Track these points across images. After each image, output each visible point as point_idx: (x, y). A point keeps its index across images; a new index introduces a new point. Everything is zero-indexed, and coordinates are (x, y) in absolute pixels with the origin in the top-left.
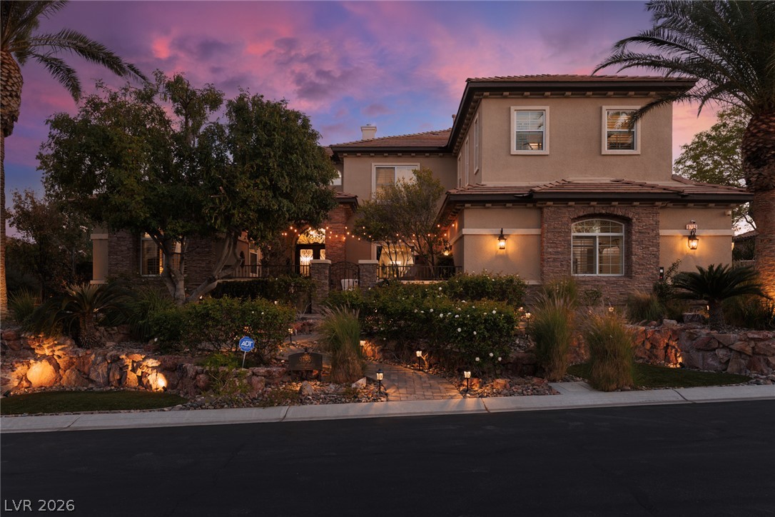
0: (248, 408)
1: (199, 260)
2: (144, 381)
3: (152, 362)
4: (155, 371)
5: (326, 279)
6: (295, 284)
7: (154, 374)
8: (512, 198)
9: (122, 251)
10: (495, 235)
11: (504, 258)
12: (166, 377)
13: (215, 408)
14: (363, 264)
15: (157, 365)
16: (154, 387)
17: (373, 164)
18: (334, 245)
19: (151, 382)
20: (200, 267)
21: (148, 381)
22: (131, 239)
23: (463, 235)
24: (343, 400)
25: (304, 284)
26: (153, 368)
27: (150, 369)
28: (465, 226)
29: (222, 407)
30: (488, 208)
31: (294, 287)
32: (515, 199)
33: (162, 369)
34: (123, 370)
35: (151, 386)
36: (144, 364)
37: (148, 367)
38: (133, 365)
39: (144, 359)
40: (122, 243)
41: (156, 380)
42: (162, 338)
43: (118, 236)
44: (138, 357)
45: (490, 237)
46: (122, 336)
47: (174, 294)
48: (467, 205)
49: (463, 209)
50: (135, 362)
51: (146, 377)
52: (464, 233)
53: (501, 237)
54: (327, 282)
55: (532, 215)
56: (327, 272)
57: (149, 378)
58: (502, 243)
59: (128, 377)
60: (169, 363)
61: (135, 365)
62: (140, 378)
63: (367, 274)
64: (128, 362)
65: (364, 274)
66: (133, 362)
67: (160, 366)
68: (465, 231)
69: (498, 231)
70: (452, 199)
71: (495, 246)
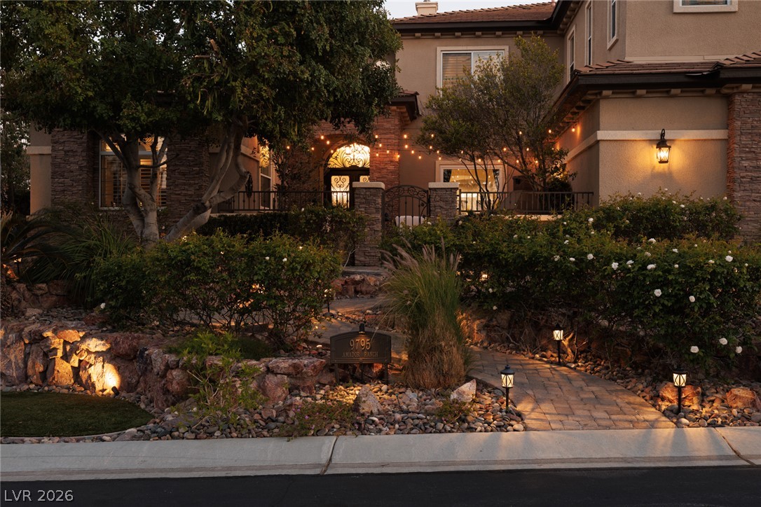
0: (259, 440)
1: (185, 184)
2: (83, 375)
3: (95, 345)
4: (101, 359)
5: (377, 212)
6: (332, 217)
7: (99, 365)
8: (682, 79)
9: (72, 172)
10: (651, 141)
11: (667, 177)
12: (118, 369)
13: (196, 438)
14: (435, 189)
15: (104, 349)
16: (99, 387)
17: (439, 49)
18: (382, 166)
19: (94, 379)
20: (185, 195)
21: (89, 377)
22: (84, 154)
23: (598, 142)
25: (345, 217)
26: (98, 354)
27: (93, 356)
28: (601, 126)
29: (210, 435)
30: (640, 97)
31: (331, 222)
32: (686, 80)
33: (113, 357)
34: (48, 355)
35: (93, 385)
36: (84, 346)
37: (89, 352)
38: (64, 348)
39: (83, 339)
40: (72, 159)
41: (102, 375)
42: (113, 303)
43: (66, 148)
44: (73, 335)
45: (644, 144)
46: (54, 298)
47: (142, 233)
48: (605, 93)
49: (598, 101)
50: (68, 343)
51: (85, 369)
52: (599, 138)
53: (662, 143)
54: (379, 216)
55: (714, 108)
56: (380, 201)
57: (91, 370)
58: (664, 154)
59: (57, 368)
60: (124, 347)
61: (68, 348)
62: (76, 371)
63: (442, 204)
64: (57, 343)
65: (438, 204)
66: (66, 343)
67: (109, 350)
68: (601, 135)
69: (656, 135)
70: (582, 82)
71: (652, 158)
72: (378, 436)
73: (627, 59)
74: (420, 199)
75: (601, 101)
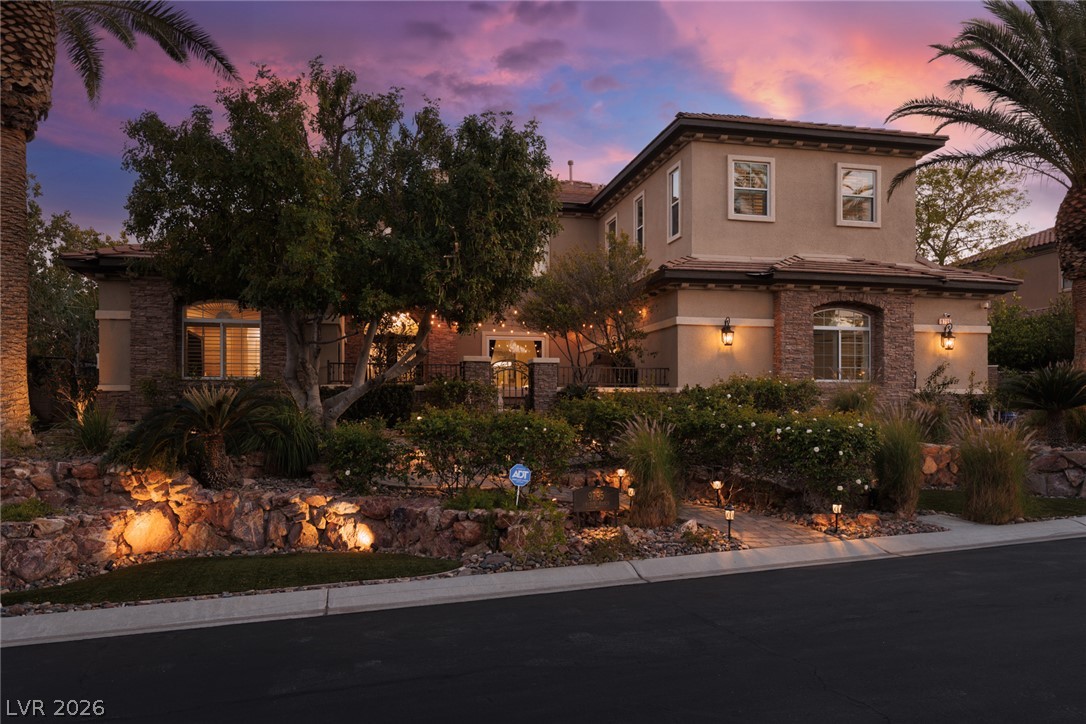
2: (333, 536)
3: (344, 507)
4: (353, 520)
7: (350, 527)
8: (744, 277)
9: (156, 339)
10: (717, 326)
11: (728, 357)
12: (372, 529)
14: (539, 364)
15: (354, 511)
16: (351, 545)
19: (345, 538)
21: (340, 537)
22: (170, 321)
23: (676, 326)
24: (695, 549)
26: (347, 516)
27: (342, 518)
28: (679, 312)
29: (533, 567)
30: (710, 289)
32: (747, 278)
33: (364, 516)
34: (293, 521)
35: (345, 544)
36: (331, 510)
37: (336, 514)
38: (311, 513)
39: (330, 504)
40: (155, 326)
41: (354, 534)
42: (357, 470)
43: (148, 315)
44: (320, 501)
45: (712, 329)
46: (253, 469)
47: (306, 406)
48: (684, 285)
49: (676, 291)
50: (315, 507)
51: (335, 530)
52: (678, 322)
53: (726, 329)
55: (763, 301)
56: (488, 373)
57: (342, 531)
58: (728, 338)
59: (304, 531)
60: (379, 508)
61: (315, 512)
62: (322, 533)
63: (544, 377)
64: (304, 508)
65: (540, 377)
66: (311, 507)
67: (359, 512)
68: (680, 320)
69: (721, 321)
70: (668, 275)
71: (717, 341)
72: (655, 559)
73: (693, 255)
74: (522, 372)
75: (679, 292)
